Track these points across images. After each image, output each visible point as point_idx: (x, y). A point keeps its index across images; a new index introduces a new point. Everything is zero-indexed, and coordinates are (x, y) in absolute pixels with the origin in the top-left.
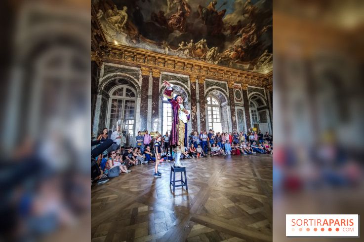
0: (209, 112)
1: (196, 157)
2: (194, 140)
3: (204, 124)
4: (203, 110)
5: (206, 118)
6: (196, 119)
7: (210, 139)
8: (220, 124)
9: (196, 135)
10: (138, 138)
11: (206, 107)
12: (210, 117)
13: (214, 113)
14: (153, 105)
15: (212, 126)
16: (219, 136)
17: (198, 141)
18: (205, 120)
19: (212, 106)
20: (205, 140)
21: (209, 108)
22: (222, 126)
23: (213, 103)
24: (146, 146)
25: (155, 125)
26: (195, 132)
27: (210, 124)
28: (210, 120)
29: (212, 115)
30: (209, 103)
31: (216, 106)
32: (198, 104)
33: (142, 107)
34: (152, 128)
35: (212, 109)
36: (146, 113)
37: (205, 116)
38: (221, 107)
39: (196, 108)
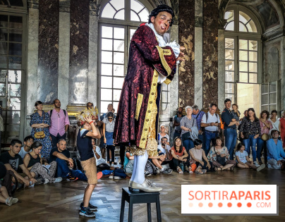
0: (229, 55)
1: (186, 172)
2: (185, 129)
3: (212, 87)
4: (211, 48)
5: (219, 69)
6: (193, 73)
7: (226, 126)
8: (258, 87)
9: (189, 117)
10: (34, 118)
11: (219, 39)
12: (231, 67)
13: (243, 56)
14: (73, 30)
15: (235, 94)
16: (252, 119)
17: (195, 132)
18: (216, 75)
19: (237, 35)
20: (214, 128)
21: (229, 42)
22: (263, 91)
23: (242, 29)
24: (56, 139)
25: (79, 87)
26: (189, 109)
27: (229, 88)
28: (230, 77)
29: (237, 61)
30: (230, 27)
31: (247, 36)
32: (198, 31)
33: (42, 36)
34: (71, 93)
35: (237, 44)
36: (55, 52)
37: (215, 64)
38: (263, 41)
39: (193, 41)
